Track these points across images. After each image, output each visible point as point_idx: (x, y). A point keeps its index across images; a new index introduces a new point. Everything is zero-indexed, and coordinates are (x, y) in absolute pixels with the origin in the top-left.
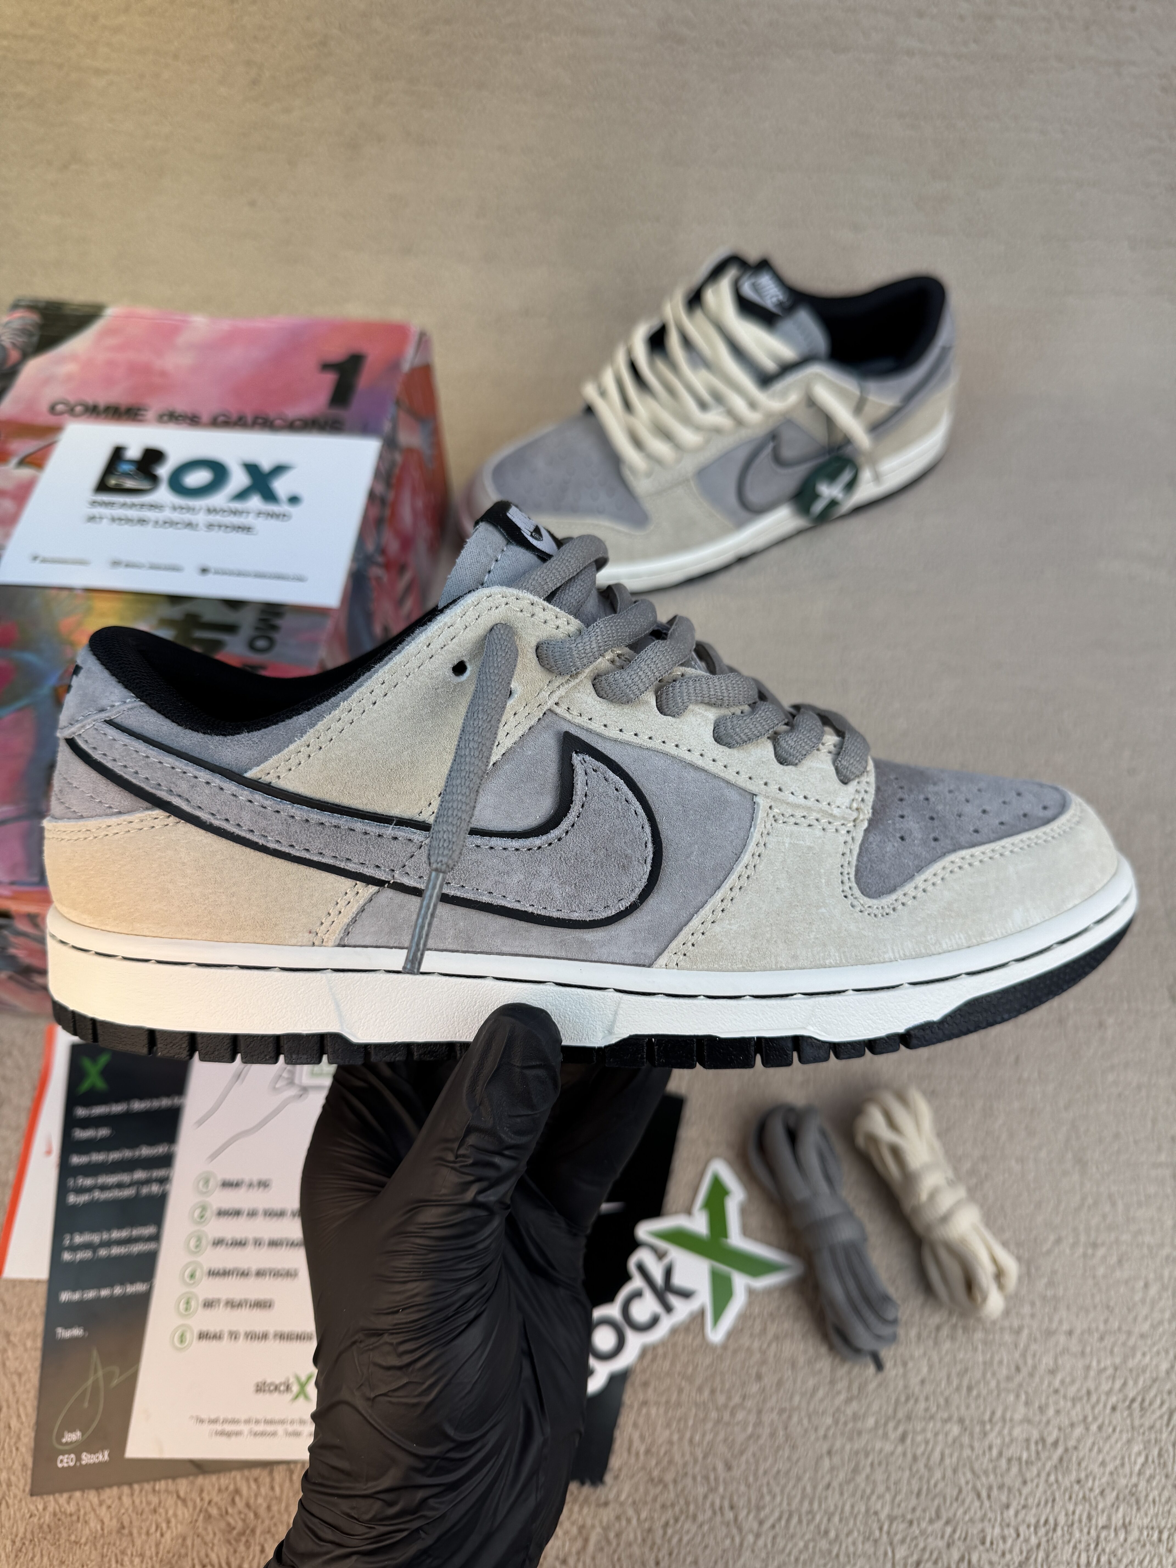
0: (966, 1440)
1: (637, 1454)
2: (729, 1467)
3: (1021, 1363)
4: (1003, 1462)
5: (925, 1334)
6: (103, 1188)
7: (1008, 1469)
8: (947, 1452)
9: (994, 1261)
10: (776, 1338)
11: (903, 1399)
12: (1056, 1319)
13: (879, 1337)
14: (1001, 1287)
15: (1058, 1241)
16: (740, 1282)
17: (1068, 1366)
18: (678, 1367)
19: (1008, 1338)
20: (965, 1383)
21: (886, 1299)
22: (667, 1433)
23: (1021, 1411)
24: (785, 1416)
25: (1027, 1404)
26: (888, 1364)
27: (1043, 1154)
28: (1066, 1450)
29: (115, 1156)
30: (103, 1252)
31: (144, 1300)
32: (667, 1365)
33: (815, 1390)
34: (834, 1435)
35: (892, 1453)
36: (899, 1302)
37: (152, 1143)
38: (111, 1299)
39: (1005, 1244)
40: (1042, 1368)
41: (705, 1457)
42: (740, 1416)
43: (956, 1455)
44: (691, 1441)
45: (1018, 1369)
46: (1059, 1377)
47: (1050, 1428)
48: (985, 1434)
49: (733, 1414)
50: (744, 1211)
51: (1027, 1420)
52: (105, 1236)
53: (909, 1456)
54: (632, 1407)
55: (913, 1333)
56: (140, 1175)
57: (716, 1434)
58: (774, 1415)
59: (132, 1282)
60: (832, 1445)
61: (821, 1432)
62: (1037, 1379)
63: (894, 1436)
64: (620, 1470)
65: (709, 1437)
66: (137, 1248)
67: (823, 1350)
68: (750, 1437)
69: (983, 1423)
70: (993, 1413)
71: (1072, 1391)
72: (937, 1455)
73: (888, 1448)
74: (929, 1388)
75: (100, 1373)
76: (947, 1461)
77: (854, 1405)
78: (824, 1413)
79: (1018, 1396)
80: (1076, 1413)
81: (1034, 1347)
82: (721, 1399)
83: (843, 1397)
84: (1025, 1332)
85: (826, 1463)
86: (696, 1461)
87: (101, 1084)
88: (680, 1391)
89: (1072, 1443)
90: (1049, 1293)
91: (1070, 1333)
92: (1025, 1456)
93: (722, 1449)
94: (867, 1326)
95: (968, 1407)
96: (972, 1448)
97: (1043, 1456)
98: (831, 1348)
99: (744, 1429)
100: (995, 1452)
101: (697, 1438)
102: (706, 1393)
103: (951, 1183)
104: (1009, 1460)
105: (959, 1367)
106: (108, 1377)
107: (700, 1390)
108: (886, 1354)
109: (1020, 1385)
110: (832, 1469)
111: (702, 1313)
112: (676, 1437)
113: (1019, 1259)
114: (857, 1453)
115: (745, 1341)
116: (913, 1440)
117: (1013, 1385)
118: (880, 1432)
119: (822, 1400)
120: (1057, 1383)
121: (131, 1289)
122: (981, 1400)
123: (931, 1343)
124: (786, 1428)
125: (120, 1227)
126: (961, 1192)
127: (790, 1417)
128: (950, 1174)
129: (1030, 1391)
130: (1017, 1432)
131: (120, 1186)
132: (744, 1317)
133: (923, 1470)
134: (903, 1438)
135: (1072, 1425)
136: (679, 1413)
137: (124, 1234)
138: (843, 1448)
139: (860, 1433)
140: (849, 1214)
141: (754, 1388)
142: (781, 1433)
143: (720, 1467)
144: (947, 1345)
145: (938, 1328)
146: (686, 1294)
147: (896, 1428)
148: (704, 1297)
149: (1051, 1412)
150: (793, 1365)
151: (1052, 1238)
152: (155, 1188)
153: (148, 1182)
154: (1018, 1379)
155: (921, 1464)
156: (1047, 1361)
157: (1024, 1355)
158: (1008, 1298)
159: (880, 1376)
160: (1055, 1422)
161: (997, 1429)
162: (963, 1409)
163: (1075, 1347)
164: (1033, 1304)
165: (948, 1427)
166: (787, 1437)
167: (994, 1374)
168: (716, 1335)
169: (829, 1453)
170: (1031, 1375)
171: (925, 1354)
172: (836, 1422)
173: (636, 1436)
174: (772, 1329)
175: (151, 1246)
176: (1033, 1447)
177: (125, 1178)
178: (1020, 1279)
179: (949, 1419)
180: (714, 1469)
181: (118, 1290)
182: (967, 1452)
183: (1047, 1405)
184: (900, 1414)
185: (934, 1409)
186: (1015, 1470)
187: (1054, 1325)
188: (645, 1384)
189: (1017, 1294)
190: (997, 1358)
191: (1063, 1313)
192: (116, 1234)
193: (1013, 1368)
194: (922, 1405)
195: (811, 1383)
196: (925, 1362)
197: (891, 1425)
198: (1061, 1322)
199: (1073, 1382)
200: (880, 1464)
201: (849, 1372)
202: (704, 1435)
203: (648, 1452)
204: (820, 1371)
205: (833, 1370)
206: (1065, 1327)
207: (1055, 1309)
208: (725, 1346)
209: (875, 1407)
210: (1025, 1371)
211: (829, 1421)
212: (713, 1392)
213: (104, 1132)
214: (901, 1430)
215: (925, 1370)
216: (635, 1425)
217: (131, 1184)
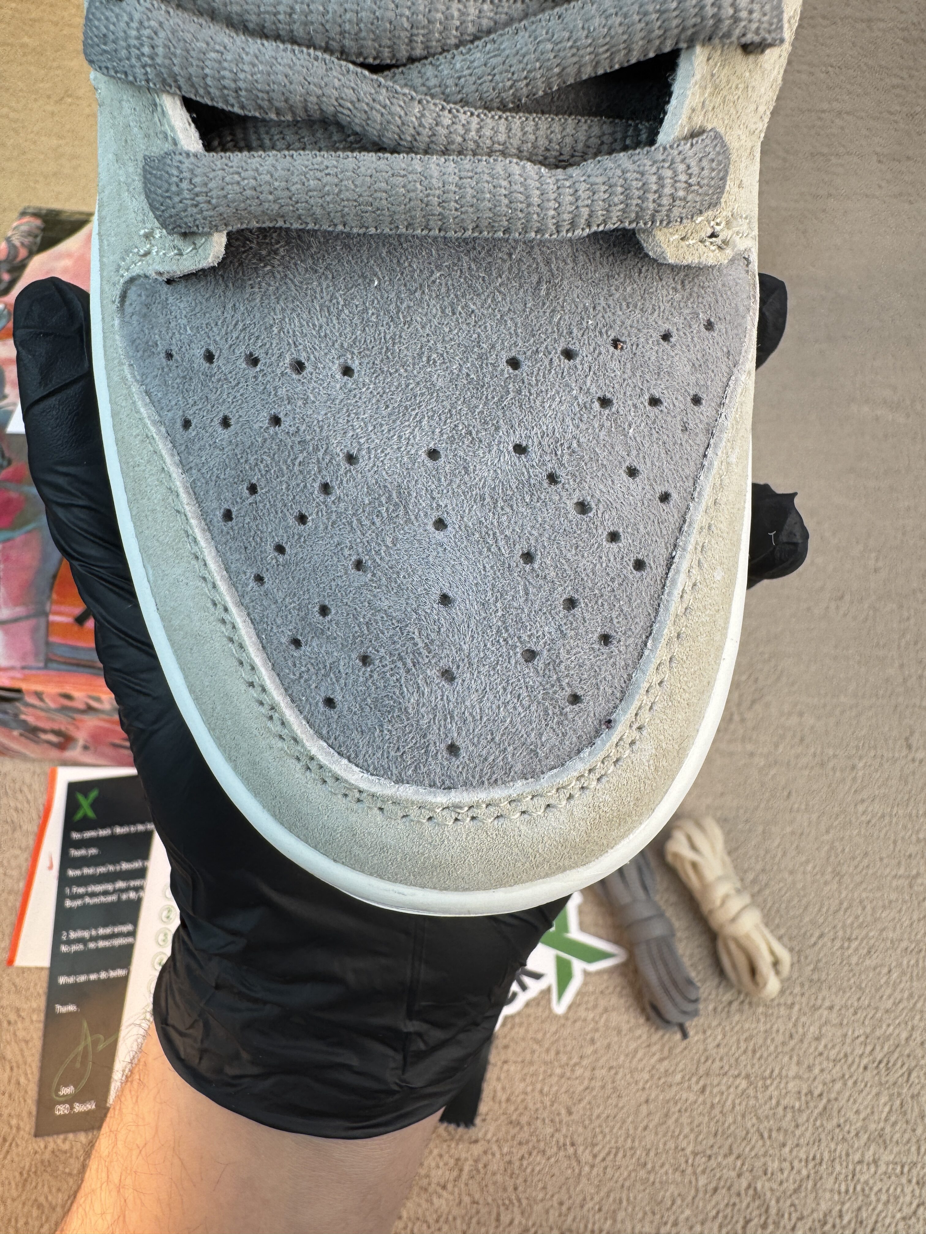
0: (751, 1092)
1: (500, 1102)
2: (570, 1113)
3: (793, 1031)
4: (780, 1110)
5: (719, 1009)
6: (93, 895)
7: (784, 1116)
8: (737, 1101)
9: (772, 953)
10: (606, 1010)
11: (703, 1059)
12: (820, 997)
13: (684, 1013)
14: (777, 973)
15: (821, 936)
16: (578, 966)
17: (830, 1034)
18: (531, 1034)
19: (783, 1011)
20: (750, 1048)
21: (690, 982)
22: (522, 1085)
23: (793, 1070)
24: (613, 1072)
25: (798, 1063)
26: (691, 1033)
27: (809, 867)
28: (829, 1101)
29: (102, 870)
30: (92, 945)
31: (125, 980)
32: (522, 1031)
33: (636, 1051)
34: (651, 1087)
35: (695, 1102)
36: (699, 984)
37: (129, 860)
38: (99, 981)
39: (780, 938)
40: (810, 1036)
41: (552, 1105)
42: (579, 1071)
43: (744, 1103)
44: (541, 1091)
45: (791, 1036)
46: (823, 1043)
47: (816, 1083)
48: (767, 1087)
49: (573, 1071)
50: (581, 911)
51: (797, 1077)
52: (94, 933)
53: (708, 1105)
54: (495, 1065)
55: (711, 1007)
56: (121, 884)
57: (561, 1087)
58: (604, 1071)
59: (114, 969)
60: (649, 1095)
61: (641, 1085)
62: (805, 1045)
63: (696, 1088)
64: (487, 1114)
65: (555, 1089)
66: (118, 942)
67: (642, 1020)
68: (587, 1088)
69: (764, 1079)
70: (772, 1072)
71: (833, 1054)
72: (729, 1102)
73: (692, 1097)
74: (722, 1051)
75: (89, 1039)
76: (737, 1108)
77: (666, 1063)
78: (642, 1070)
79: (791, 1058)
80: (836, 1071)
81: (803, 1019)
82: (564, 1058)
83: (656, 1057)
84: (796, 1008)
85: (644, 1109)
86: (545, 1108)
87: (91, 814)
88: (533, 1052)
89: (833, 1096)
90: (815, 977)
91: (831, 1008)
92: (797, 1105)
93: (564, 1098)
94: (675, 1005)
95: (753, 1066)
96: (756, 1098)
97: (812, 1105)
98: (648, 1019)
99: (582, 1083)
100: (774, 1102)
101: (546, 1089)
102: (552, 1053)
103: (738, 891)
104: (785, 1108)
105: (746, 1035)
106: (95, 1043)
107: (548, 1051)
108: (691, 1025)
109: (793, 1050)
110: (649, 1114)
111: (549, 990)
112: (529, 1089)
113: (791, 950)
114: (668, 1102)
115: (582, 1013)
116: (711, 1092)
117: (787, 1049)
118: (686, 1085)
119: (641, 1060)
120: (821, 1048)
121: (113, 974)
122: (763, 1061)
123: (724, 1015)
124: (613, 1082)
125: (105, 926)
126: (746, 899)
127: (616, 1073)
128: (738, 885)
129: (801, 1054)
130: (791, 1085)
131: (106, 893)
132: (580, 993)
133: (719, 1116)
134: (703, 1090)
135: (834, 1081)
136: (532, 1069)
137: (108, 931)
138: (657, 1096)
139: (670, 1086)
140: (661, 915)
141: (589, 1050)
142: (610, 1086)
143: (563, 1112)
144: (737, 1018)
145: (730, 1003)
146: (537, 976)
147: (697, 1082)
148: (550, 979)
149: (816, 1071)
150: (619, 1032)
151: (817, 934)
152: (132, 895)
153: (127, 890)
154: (792, 1043)
155: (717, 1111)
156: (813, 1030)
157: (795, 1025)
158: (782, 981)
159: (686, 1042)
160: (820, 1078)
161: (775, 1082)
162: (749, 1066)
163: (834, 1017)
164: (802, 985)
165: (738, 1081)
166: (615, 1089)
167: (773, 1040)
168: (560, 1008)
169: (647, 1101)
170: (802, 1041)
171: (720, 1024)
172: (652, 1076)
173: (499, 1087)
174: (602, 1003)
175: (130, 940)
176: (803, 1098)
177: (109, 887)
178: (792, 965)
179: (738, 1075)
180: (559, 1114)
181: (103, 975)
182: (752, 1102)
183: (814, 1065)
184: (701, 1071)
185: (726, 1068)
186: (789, 1116)
187: (819, 1002)
188: (506, 1047)
189: (789, 979)
190: (775, 1028)
191: (825, 992)
192: (102, 931)
193: (787, 1035)
194: (718, 1064)
195: (633, 1046)
196: (720, 1029)
197: (694, 1079)
198: (824, 999)
199: (833, 1047)
200: (686, 1110)
201: (662, 1037)
202: (551, 1086)
203: (508, 1100)
204: (640, 1036)
205: (649, 1037)
206: (827, 1004)
207: (820, 989)
208: (566, 1017)
209: (681, 1066)
210: (797, 1038)
211: (646, 1076)
212: (558, 1053)
213: (93, 851)
214: (701, 1083)
215: (720, 1037)
216: (498, 1079)
217: (115, 891)
